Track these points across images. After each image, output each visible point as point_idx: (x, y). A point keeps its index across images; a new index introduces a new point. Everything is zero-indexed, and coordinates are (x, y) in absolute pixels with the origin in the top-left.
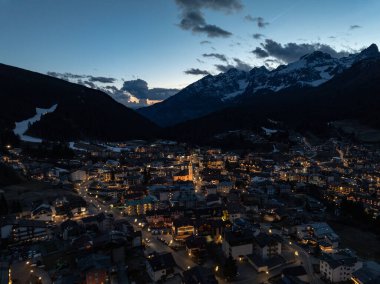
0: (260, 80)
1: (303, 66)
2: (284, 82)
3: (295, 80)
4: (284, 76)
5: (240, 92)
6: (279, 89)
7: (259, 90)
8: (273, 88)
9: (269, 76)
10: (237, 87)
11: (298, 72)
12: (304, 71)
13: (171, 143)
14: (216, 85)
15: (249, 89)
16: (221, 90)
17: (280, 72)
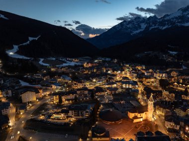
0: (153, 23)
1: (179, 15)
2: (168, 24)
3: (175, 23)
4: (168, 21)
5: (142, 30)
6: (164, 28)
7: (152, 29)
8: (161, 28)
9: (158, 21)
10: (140, 27)
11: (176, 18)
12: (180, 17)
13: (107, 59)
14: (128, 26)
15: (147, 28)
16: (131, 29)
17: (166, 19)
